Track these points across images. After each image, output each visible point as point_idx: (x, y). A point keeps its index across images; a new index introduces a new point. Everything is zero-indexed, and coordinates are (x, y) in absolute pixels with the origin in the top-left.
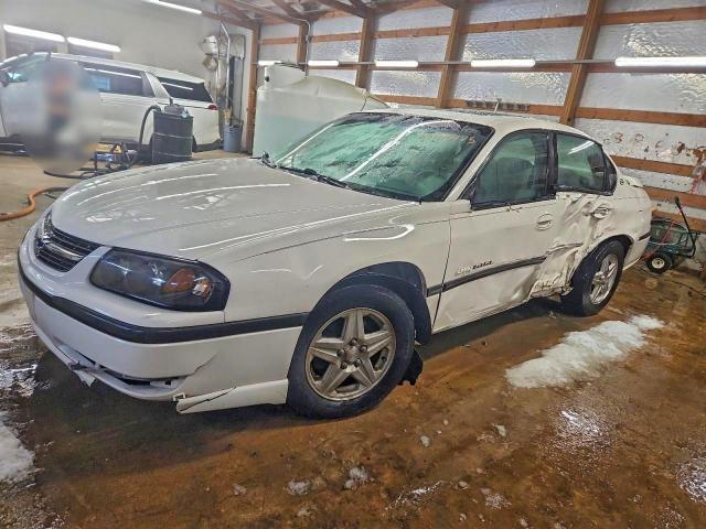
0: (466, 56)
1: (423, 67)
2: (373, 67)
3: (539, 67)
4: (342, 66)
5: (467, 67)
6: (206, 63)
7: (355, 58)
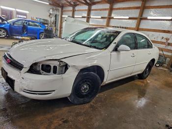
0: (113, 15)
1: (102, 18)
2: (90, 17)
3: (130, 18)
4: (83, 17)
5: (113, 18)
6: (50, 16)
7: (86, 15)
